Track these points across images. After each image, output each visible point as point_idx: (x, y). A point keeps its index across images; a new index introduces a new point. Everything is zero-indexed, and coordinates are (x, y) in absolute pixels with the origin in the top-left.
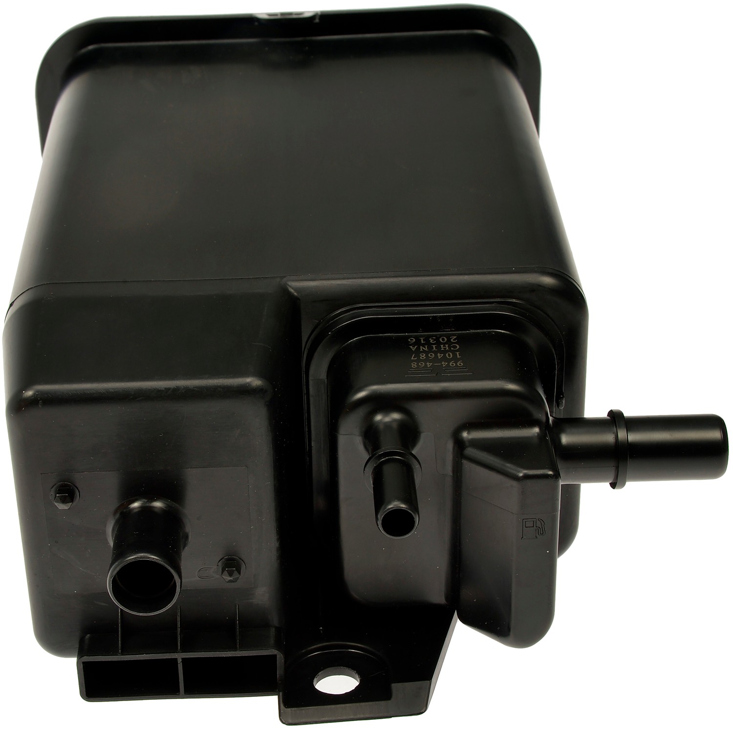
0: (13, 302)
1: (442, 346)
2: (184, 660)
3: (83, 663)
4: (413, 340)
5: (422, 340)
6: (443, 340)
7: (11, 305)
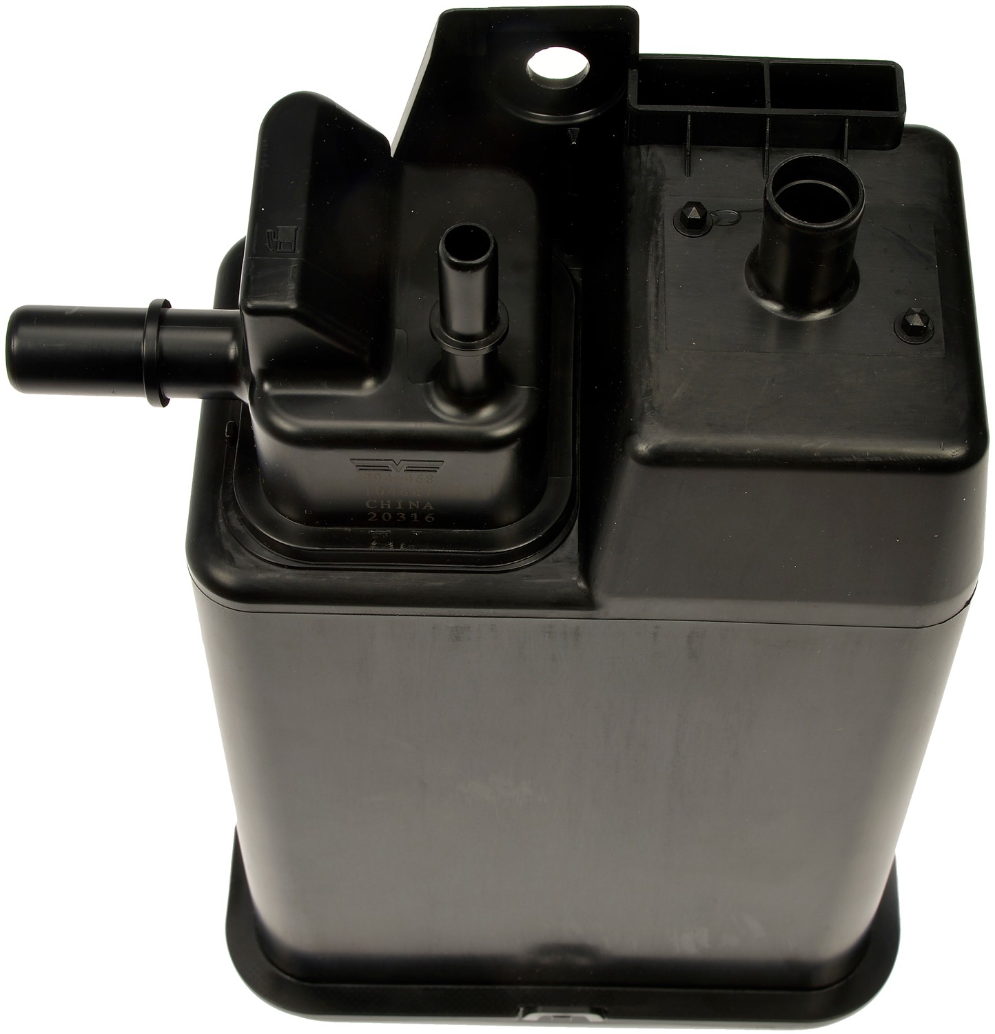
0: (965, 606)
1: (389, 507)
2: (763, 105)
3: (898, 110)
4: (429, 519)
5: (416, 518)
6: (387, 517)
7: (968, 603)
